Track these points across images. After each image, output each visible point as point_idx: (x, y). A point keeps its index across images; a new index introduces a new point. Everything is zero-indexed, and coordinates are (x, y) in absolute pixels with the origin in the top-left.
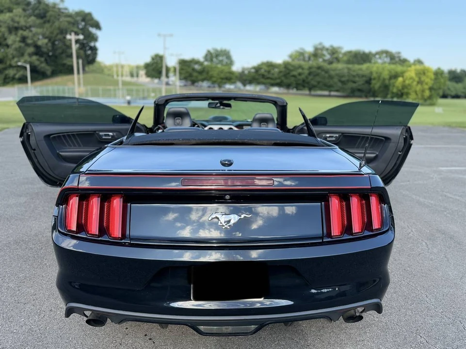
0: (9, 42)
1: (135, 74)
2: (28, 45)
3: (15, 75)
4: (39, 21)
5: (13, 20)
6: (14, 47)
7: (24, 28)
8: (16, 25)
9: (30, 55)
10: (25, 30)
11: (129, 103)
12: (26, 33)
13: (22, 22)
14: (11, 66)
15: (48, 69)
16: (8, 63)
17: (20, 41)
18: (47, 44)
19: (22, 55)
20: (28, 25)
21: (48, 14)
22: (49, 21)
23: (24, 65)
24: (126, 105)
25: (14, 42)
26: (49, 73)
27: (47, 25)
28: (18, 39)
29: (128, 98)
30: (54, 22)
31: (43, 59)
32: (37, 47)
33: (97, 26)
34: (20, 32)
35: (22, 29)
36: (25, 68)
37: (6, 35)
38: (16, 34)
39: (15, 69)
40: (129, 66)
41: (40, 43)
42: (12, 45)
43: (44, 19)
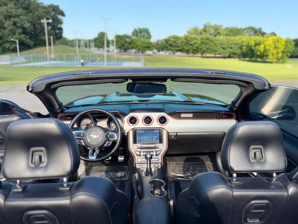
0: (6, 26)
1: (88, 46)
2: (18, 27)
3: (10, 47)
4: (24, 12)
5: (7, 11)
6: (9, 28)
7: (15, 16)
8: (10, 14)
9: (20, 34)
10: (15, 18)
11: (83, 64)
12: (16, 19)
13: (14, 12)
14: (7, 41)
15: (31, 43)
16: (5, 39)
17: (12, 25)
18: (30, 26)
19: (14, 34)
20: (17, 14)
21: (31, 7)
22: (31, 12)
23: (15, 40)
24: (81, 66)
25: (9, 25)
26: (32, 45)
27: (30, 14)
28: (11, 23)
29: (82, 61)
30: (34, 12)
31: (28, 37)
32: (24, 29)
33: (62, 14)
34: (13, 19)
35: (14, 17)
36: (16, 42)
37: (3, 21)
38: (10, 20)
39: (10, 43)
40: (84, 40)
41: (26, 26)
42: (7, 27)
43: (28, 10)
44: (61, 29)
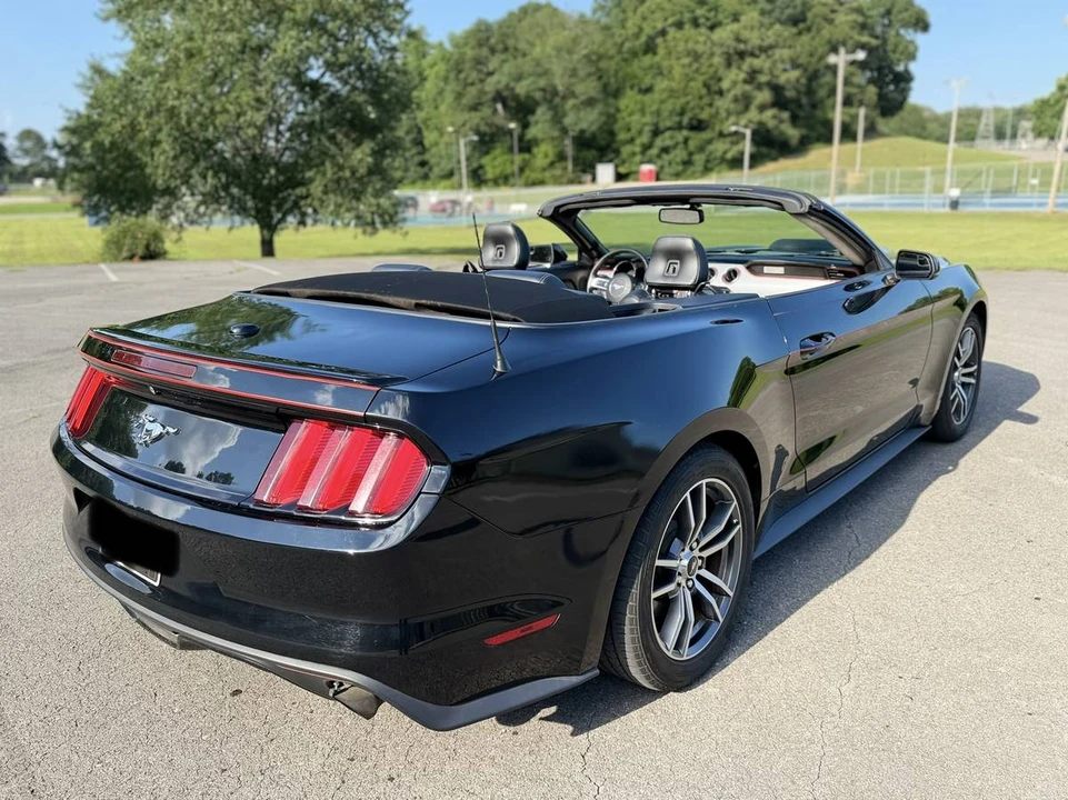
0: (725, 85)
1: (1009, 132)
2: (759, 87)
3: (725, 153)
4: (788, 31)
5: (738, 40)
6: (733, 93)
7: (757, 52)
8: (742, 47)
9: (762, 108)
10: (757, 57)
11: (955, 204)
12: (757, 63)
13: (754, 39)
14: (721, 135)
15: (793, 134)
16: (717, 128)
17: (746, 82)
18: (798, 80)
19: (747, 108)
20: (767, 43)
21: (810, 15)
22: (809, 29)
23: (741, 130)
24: (947, 209)
25: (735, 83)
26: (794, 141)
27: (805, 38)
28: (742, 76)
29: (955, 193)
30: (819, 31)
31: (786, 115)
32: (777, 89)
33: (922, 24)
34: (749, 62)
35: (753, 55)
36: (743, 136)
37: (721, 72)
38: (739, 68)
39: (729, 139)
40: (997, 110)
41: (782, 79)
42: (729, 90)
43: (801, 26)
44: (904, 79)
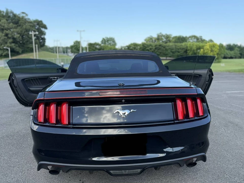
1: (65, 52)
2: (9, 38)
3: (2, 53)
4: (14, 25)
6: (1, 39)
7: (7, 29)
8: (2, 28)
9: (11, 43)
10: (7, 30)
12: (8, 32)
13: (6, 26)
17: (4, 36)
18: (19, 37)
19: (6, 43)
20: (9, 27)
21: (20, 22)
22: (20, 26)
23: (7, 48)
26: (20, 52)
27: (19, 27)
28: (3, 35)
29: (62, 64)
30: (23, 26)
31: (17, 45)
32: (14, 39)
33: (45, 27)
34: (5, 31)
35: (6, 29)
36: (8, 50)
38: (3, 32)
39: (3, 50)
40: (62, 47)
41: (15, 37)
43: (18, 25)
44: (44, 39)
